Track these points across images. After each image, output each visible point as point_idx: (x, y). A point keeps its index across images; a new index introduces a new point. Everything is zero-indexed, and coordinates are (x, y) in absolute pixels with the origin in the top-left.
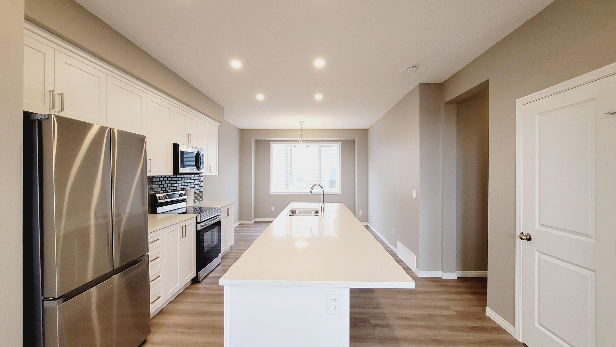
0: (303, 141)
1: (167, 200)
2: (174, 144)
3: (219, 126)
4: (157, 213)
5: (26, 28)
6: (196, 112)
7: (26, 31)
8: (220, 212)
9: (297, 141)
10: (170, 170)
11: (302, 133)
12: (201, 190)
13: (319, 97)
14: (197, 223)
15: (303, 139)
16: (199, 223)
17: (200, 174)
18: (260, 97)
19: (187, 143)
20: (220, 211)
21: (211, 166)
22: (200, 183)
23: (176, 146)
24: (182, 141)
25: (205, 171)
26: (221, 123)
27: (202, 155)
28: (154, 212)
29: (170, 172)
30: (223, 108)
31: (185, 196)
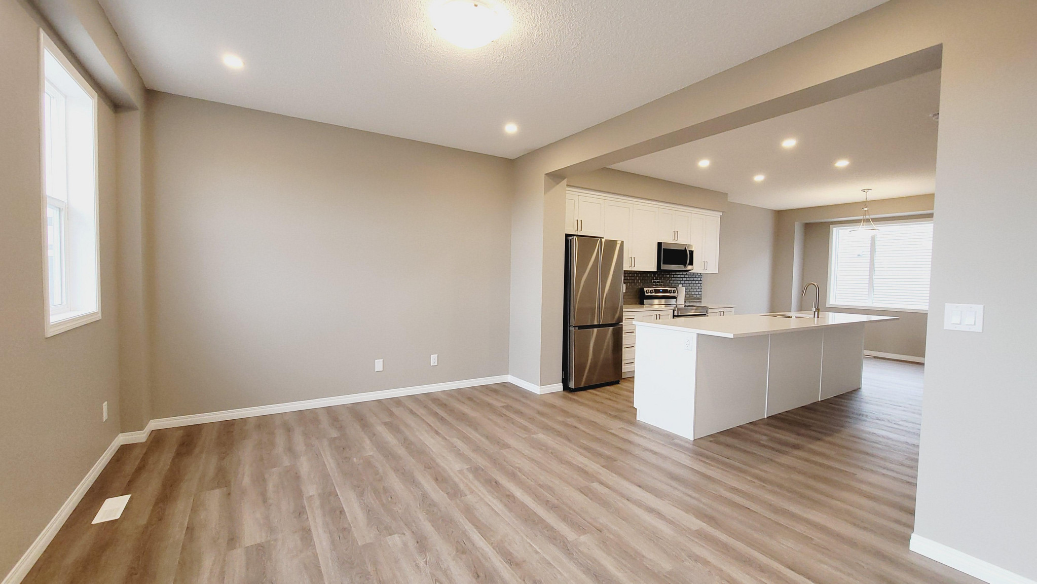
0: (868, 220)
1: (654, 294)
2: (658, 242)
3: (720, 216)
4: (644, 304)
6: (679, 207)
7: (567, 192)
8: (706, 312)
9: (859, 221)
10: (653, 266)
11: (866, 209)
12: (699, 290)
13: (842, 164)
14: (674, 316)
15: (867, 217)
17: (690, 272)
18: (759, 178)
19: (674, 240)
21: (706, 263)
22: (697, 282)
23: (660, 244)
24: (668, 239)
25: (696, 268)
26: (723, 212)
27: (689, 251)
28: (642, 303)
29: (653, 268)
30: (727, 194)
31: (674, 293)
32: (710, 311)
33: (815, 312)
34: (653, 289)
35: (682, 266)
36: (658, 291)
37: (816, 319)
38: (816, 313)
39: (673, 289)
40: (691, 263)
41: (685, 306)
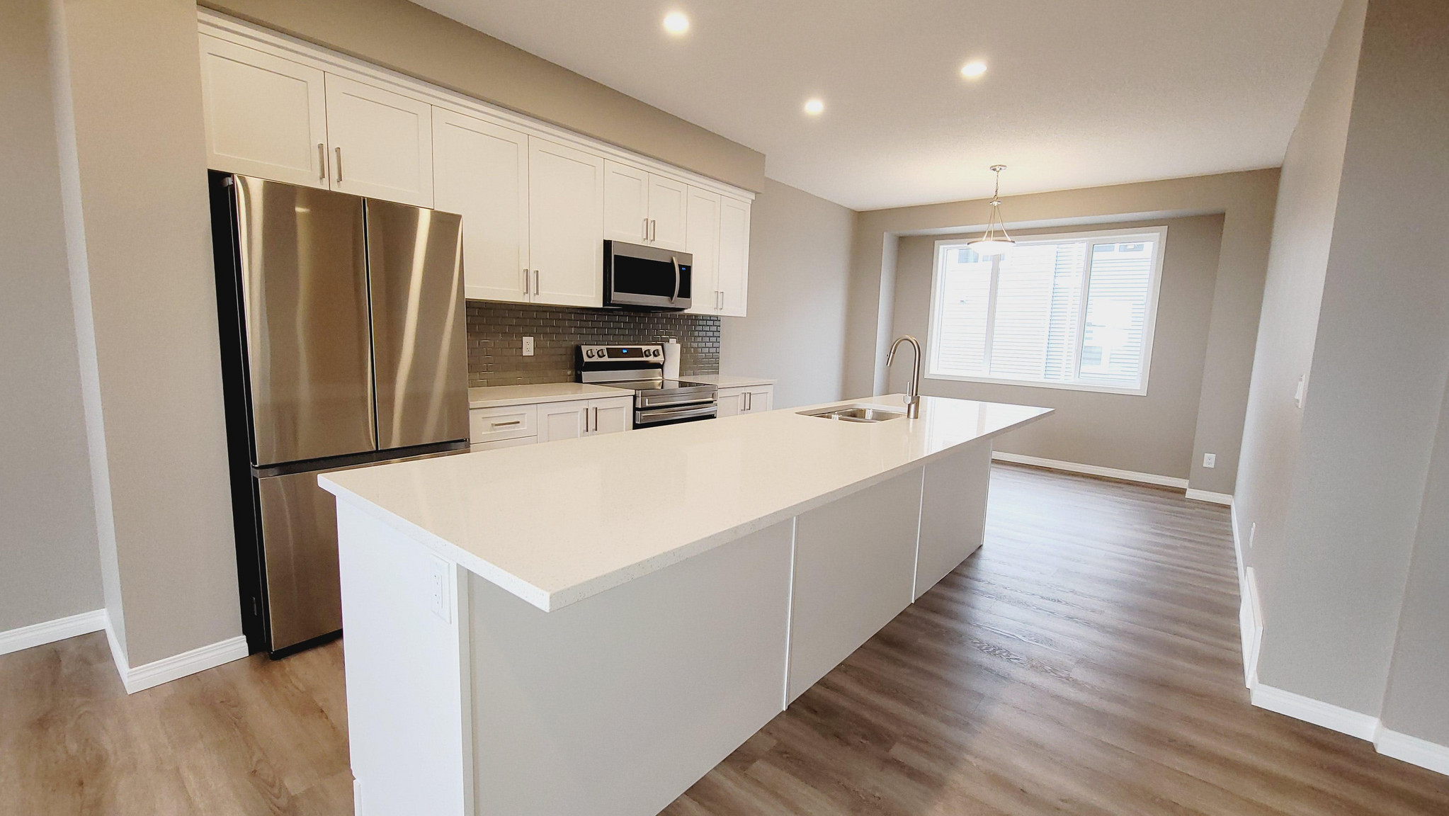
1: (605, 358)
2: (604, 241)
3: (752, 200)
4: (582, 382)
5: (201, 21)
6: (658, 165)
7: (201, 27)
8: (713, 397)
10: (594, 296)
12: (713, 350)
14: (635, 409)
16: (639, 409)
17: (689, 311)
19: (644, 240)
20: (713, 394)
21: (720, 295)
22: (711, 334)
23: (607, 245)
24: (630, 236)
25: (699, 304)
26: (756, 193)
27: (680, 266)
28: (578, 379)
29: (594, 300)
30: (764, 156)
31: (655, 356)
32: (720, 393)
33: (909, 406)
34: (604, 348)
35: (666, 298)
36: (616, 353)
37: (911, 420)
38: (913, 406)
39: (652, 348)
40: (686, 292)
41: (682, 384)
